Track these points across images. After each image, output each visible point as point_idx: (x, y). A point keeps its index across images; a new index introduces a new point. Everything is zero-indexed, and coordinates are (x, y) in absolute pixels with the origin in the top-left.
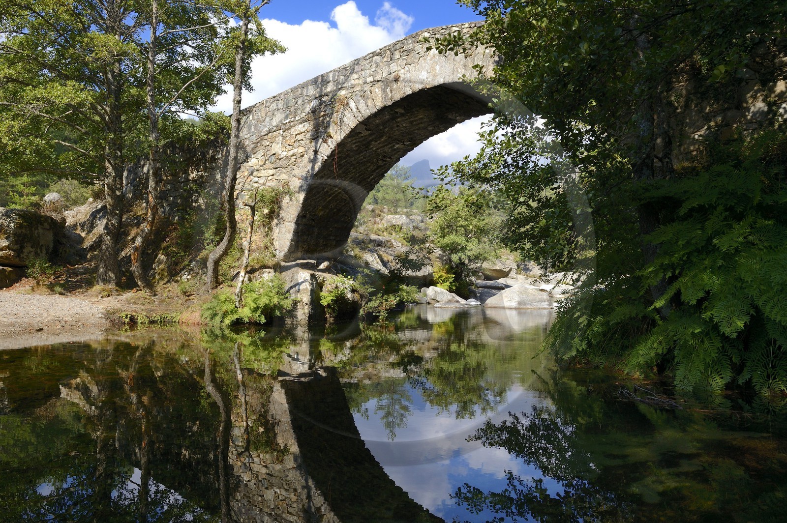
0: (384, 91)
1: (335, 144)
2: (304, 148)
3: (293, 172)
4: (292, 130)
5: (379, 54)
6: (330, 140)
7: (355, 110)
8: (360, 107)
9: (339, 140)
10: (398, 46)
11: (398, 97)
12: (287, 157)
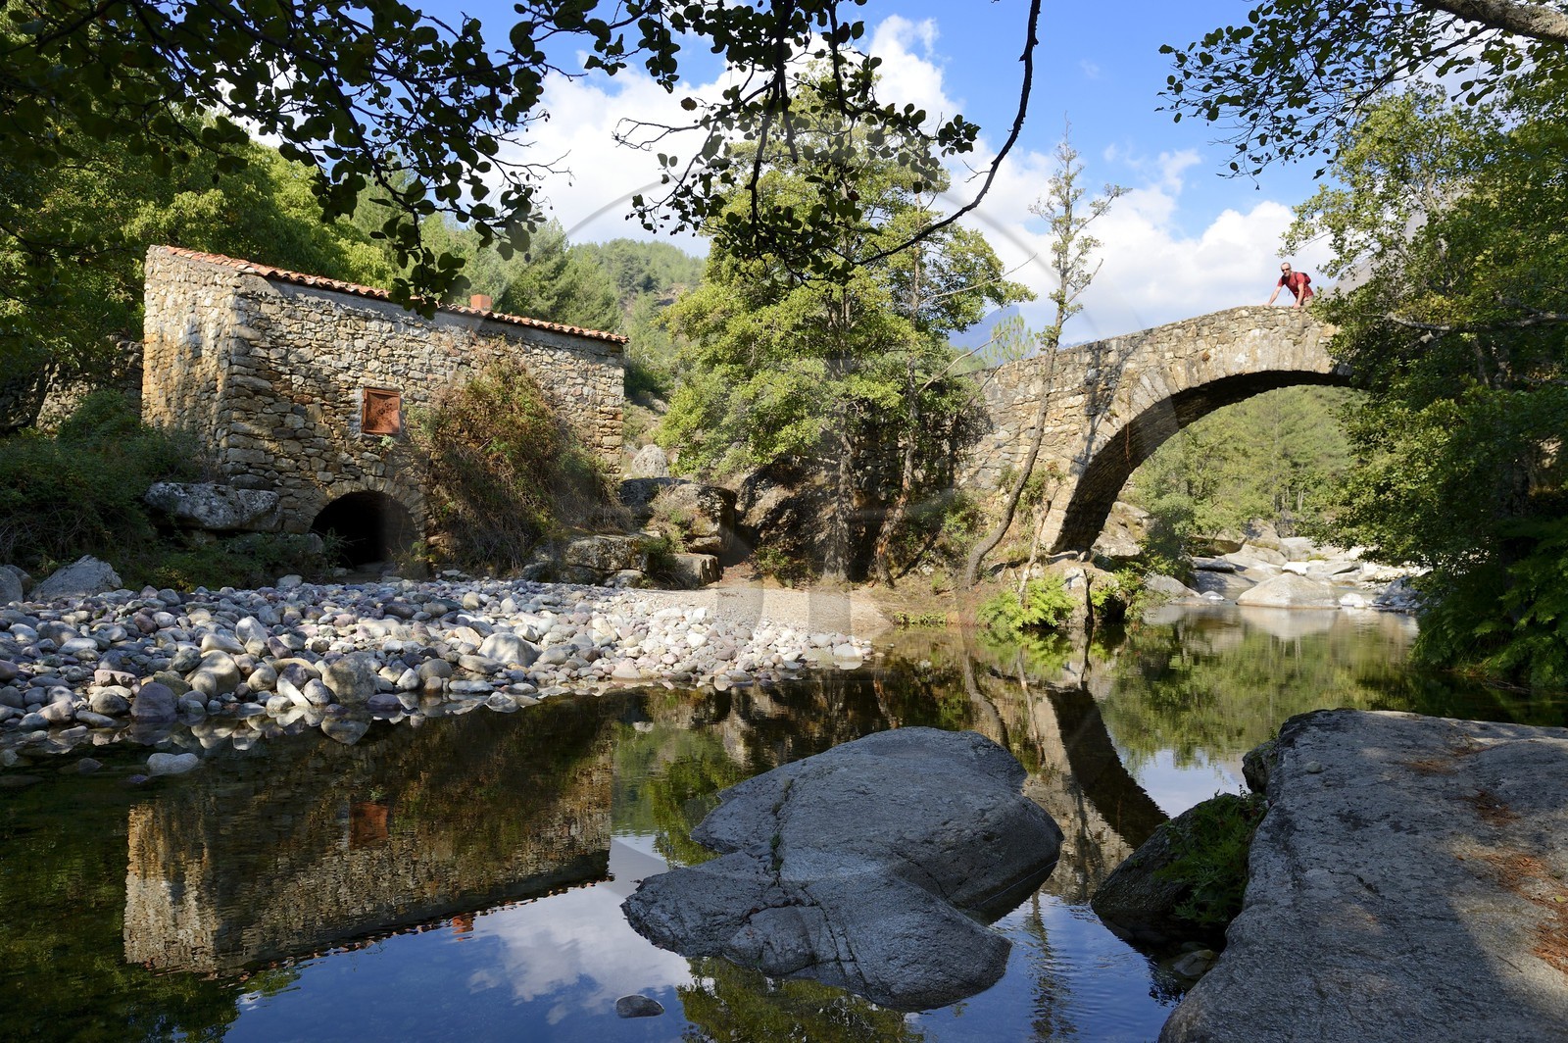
0: (1189, 370)
1: (1122, 425)
2: (1079, 424)
3: (1063, 452)
4: (1060, 402)
5: (1182, 327)
6: (1114, 420)
7: (1149, 388)
8: (1156, 385)
9: (1128, 421)
10: (1207, 321)
11: (1206, 379)
12: (1053, 434)
